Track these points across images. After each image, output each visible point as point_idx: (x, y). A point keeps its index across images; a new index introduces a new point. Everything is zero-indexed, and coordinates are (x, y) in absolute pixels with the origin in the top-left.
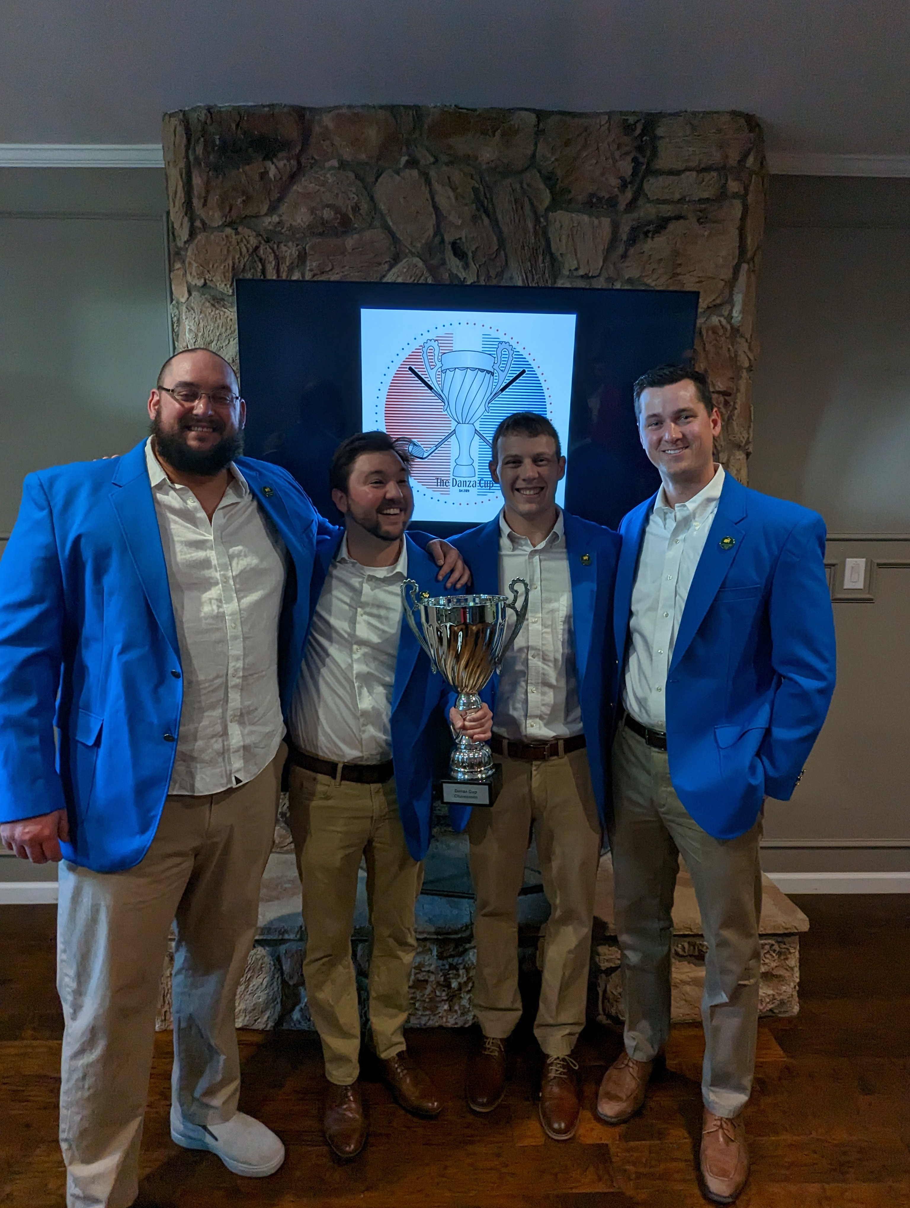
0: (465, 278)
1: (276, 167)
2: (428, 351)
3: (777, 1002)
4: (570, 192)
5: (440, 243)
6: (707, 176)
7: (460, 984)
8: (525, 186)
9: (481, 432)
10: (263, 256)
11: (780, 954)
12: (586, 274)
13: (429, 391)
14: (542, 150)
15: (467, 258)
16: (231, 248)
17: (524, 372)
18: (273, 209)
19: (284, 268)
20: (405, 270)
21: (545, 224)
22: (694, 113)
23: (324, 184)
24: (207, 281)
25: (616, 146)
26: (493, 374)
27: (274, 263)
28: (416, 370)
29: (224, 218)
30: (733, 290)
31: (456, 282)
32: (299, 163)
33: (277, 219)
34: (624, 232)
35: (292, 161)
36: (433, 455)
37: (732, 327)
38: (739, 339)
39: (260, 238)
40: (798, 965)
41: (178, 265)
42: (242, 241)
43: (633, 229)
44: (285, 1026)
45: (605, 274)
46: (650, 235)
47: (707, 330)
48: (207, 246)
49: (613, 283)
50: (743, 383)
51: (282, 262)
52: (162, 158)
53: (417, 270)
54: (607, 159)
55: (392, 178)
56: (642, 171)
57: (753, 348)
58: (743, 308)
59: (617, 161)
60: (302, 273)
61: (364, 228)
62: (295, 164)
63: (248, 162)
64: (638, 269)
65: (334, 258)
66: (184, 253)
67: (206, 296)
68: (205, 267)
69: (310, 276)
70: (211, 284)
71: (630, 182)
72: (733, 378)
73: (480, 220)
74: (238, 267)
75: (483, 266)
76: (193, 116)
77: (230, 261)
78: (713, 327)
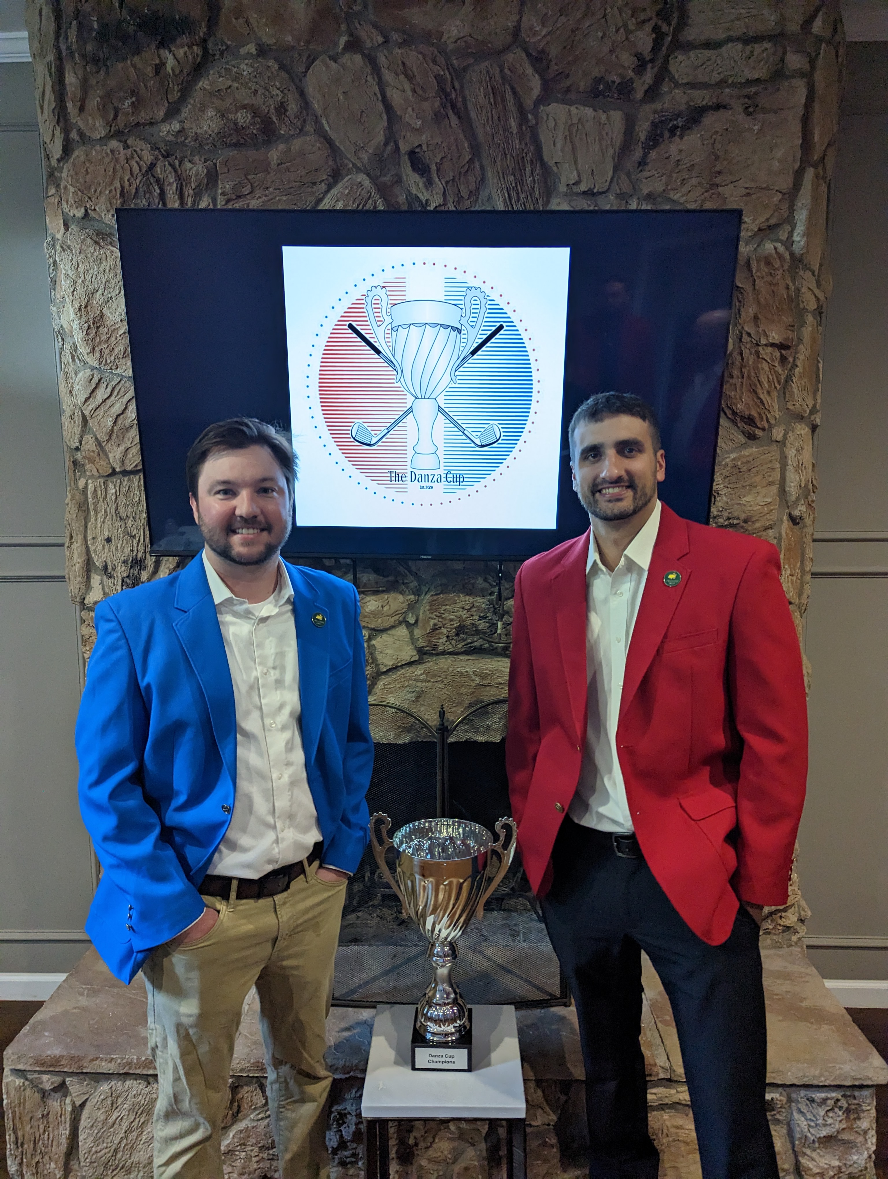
0: (427, 200)
1: (174, 55)
4: (568, 77)
5: (394, 153)
6: (758, 48)
8: (507, 71)
9: (446, 410)
10: (161, 176)
11: (848, 1111)
12: (590, 189)
13: (377, 356)
14: (530, 20)
15: (430, 172)
16: (118, 166)
18: (173, 112)
19: (189, 192)
20: (347, 191)
21: (534, 122)
23: (237, 78)
24: (89, 211)
25: (630, 12)
27: (175, 184)
28: (358, 328)
29: (108, 128)
30: (794, 205)
31: (417, 207)
32: (205, 49)
33: (179, 127)
34: (643, 130)
35: (195, 48)
36: (384, 440)
37: (792, 255)
38: (801, 273)
39: (157, 152)
41: (52, 191)
42: (132, 157)
43: (655, 125)
46: (678, 132)
47: (758, 261)
48: (87, 165)
49: (627, 202)
50: (807, 332)
51: (186, 184)
52: (28, 50)
53: (363, 192)
54: (617, 31)
55: (327, 67)
56: (666, 45)
57: (823, 283)
58: (808, 229)
59: (632, 32)
60: (212, 198)
61: (293, 135)
62: (199, 52)
63: (137, 51)
64: (661, 180)
65: (253, 176)
66: (59, 175)
67: (87, 230)
68: (85, 192)
69: (223, 203)
70: (94, 216)
71: (652, 61)
72: (793, 324)
73: (446, 119)
74: (129, 191)
75: (450, 184)
77: (117, 184)
78: (766, 257)
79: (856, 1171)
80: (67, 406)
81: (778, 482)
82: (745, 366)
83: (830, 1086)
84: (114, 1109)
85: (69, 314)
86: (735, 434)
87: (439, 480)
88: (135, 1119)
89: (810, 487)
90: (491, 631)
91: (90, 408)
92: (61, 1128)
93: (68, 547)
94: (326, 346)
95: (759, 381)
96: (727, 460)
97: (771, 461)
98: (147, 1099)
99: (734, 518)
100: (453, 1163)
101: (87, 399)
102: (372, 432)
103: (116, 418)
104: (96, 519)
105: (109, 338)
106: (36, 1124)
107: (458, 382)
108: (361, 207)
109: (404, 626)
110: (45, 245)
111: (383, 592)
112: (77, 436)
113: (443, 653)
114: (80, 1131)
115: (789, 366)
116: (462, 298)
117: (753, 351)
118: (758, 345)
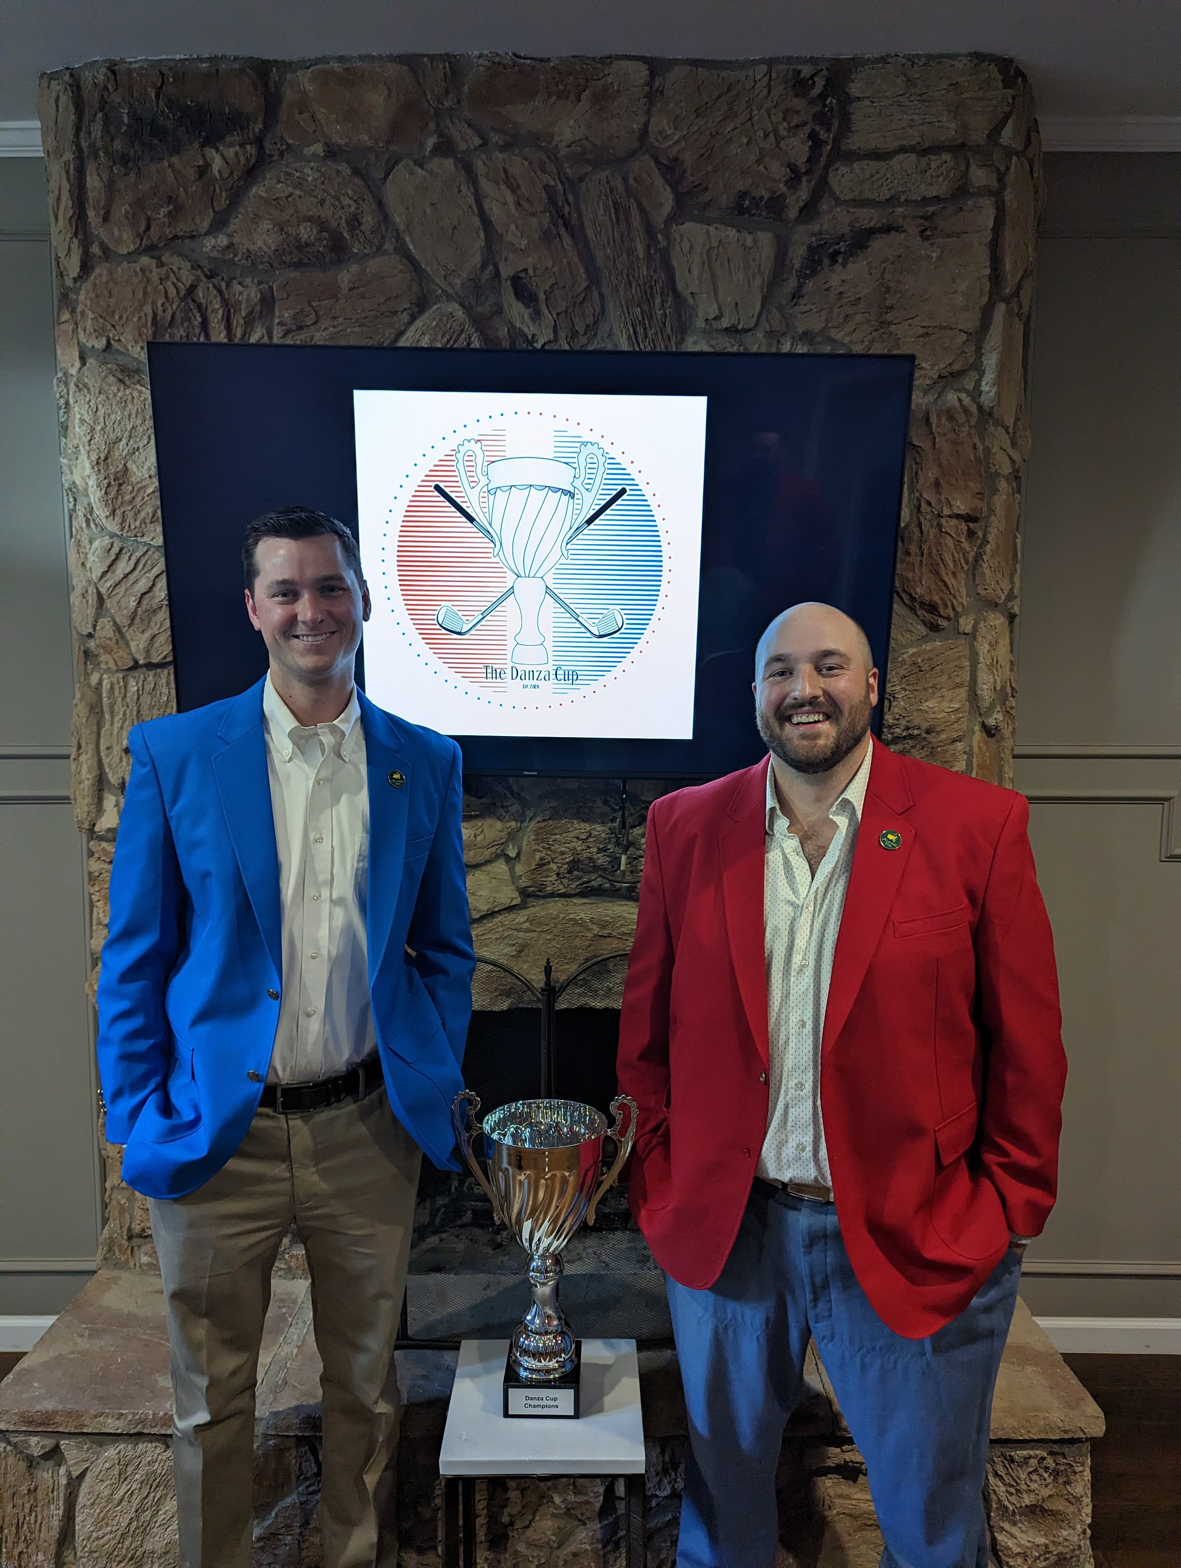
0: (533, 336)
1: (223, 156)
2: (466, 458)
4: (706, 190)
5: (493, 278)
6: (935, 161)
8: (631, 182)
10: (203, 301)
11: (1056, 1474)
12: (733, 325)
13: (469, 524)
14: (660, 123)
15: (537, 301)
16: (149, 289)
17: (623, 491)
18: (219, 223)
19: (238, 321)
20: (434, 323)
21: (665, 244)
22: (912, 59)
23: (300, 184)
24: (112, 342)
25: (781, 114)
26: (572, 495)
27: (221, 312)
28: (447, 490)
29: (139, 242)
30: (982, 348)
31: (519, 343)
32: (261, 148)
33: (226, 242)
34: (797, 254)
35: (248, 147)
36: (478, 627)
37: (980, 408)
39: (199, 272)
40: (1089, 1493)
41: (66, 316)
42: (168, 277)
43: (811, 249)
45: (766, 326)
46: (840, 259)
47: (939, 415)
49: (779, 341)
50: (999, 501)
51: (235, 311)
52: (40, 143)
53: (455, 324)
54: (766, 136)
55: (411, 173)
56: (825, 153)
57: (1020, 441)
58: (999, 376)
59: (783, 139)
60: (267, 328)
61: (368, 255)
62: (253, 152)
63: (177, 151)
64: (820, 316)
65: (318, 303)
66: (75, 297)
67: (109, 366)
68: (108, 319)
69: (281, 335)
70: (118, 347)
71: (806, 173)
72: (981, 491)
73: (558, 239)
74: (163, 318)
75: (563, 316)
76: (87, 75)
77: (148, 309)
78: (948, 411)
79: (1067, 1550)
80: (78, 581)
81: (967, 684)
82: (925, 541)
83: (1033, 1441)
84: (122, 1480)
85: (84, 468)
86: (914, 624)
87: (547, 678)
88: (149, 1494)
89: (1009, 690)
90: (613, 867)
91: (108, 584)
92: (52, 1507)
93: (75, 759)
94: (407, 511)
95: (942, 559)
96: (905, 656)
97: (959, 658)
98: (165, 1468)
99: (914, 728)
100: (558, 1547)
101: (104, 574)
102: (463, 618)
103: (141, 598)
104: (112, 724)
105: (134, 498)
106: (20, 1502)
107: (571, 557)
108: (452, 342)
109: (502, 860)
110: (55, 381)
111: (476, 817)
112: (91, 620)
113: (552, 895)
114: (77, 1510)
115: (979, 541)
116: (576, 455)
117: (935, 524)
118: (939, 516)
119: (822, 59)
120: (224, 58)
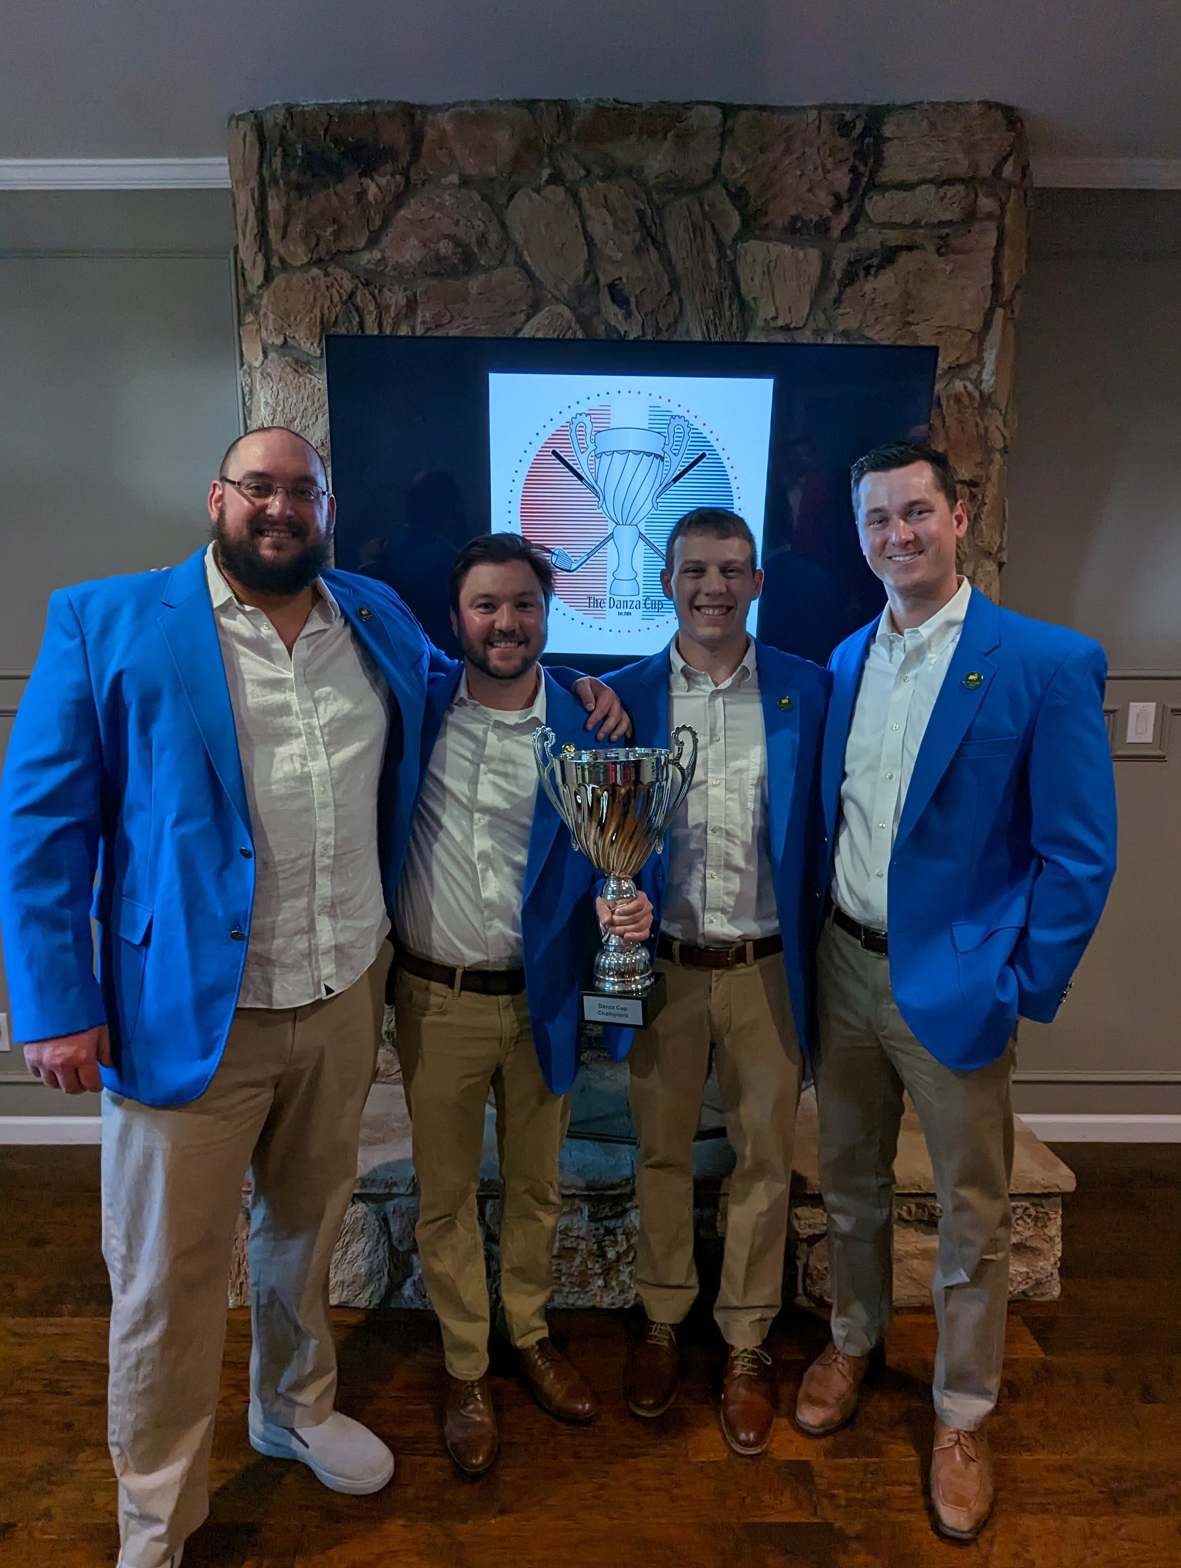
0: (626, 332)
1: (377, 184)
2: (578, 429)
3: (1032, 1283)
4: (767, 213)
5: (594, 285)
6: (951, 191)
7: (617, 1252)
8: (707, 208)
9: (647, 536)
10: (360, 305)
11: (1036, 1219)
12: (787, 325)
13: (579, 482)
14: (730, 157)
15: (629, 305)
16: (318, 295)
17: (704, 455)
18: (373, 241)
19: (388, 321)
20: (548, 321)
21: (732, 257)
22: (934, 105)
23: (440, 207)
24: (288, 339)
25: (828, 151)
26: (662, 459)
27: (375, 313)
28: (562, 454)
29: (310, 255)
30: (983, 345)
31: (615, 337)
32: (408, 179)
33: (379, 256)
34: (838, 268)
35: (398, 177)
36: (584, 566)
37: (981, 394)
38: (989, 410)
39: (356, 281)
40: (1060, 1234)
41: (250, 318)
42: (332, 284)
43: (851, 264)
44: (393, 1304)
46: (873, 271)
47: (949, 398)
48: (288, 292)
49: (823, 336)
50: (995, 470)
51: (385, 313)
52: (229, 177)
53: (563, 321)
54: (816, 169)
55: (530, 198)
56: (863, 185)
57: (1010, 423)
58: (996, 368)
59: (829, 172)
60: (412, 326)
61: (493, 266)
62: (401, 181)
63: (340, 179)
64: (856, 318)
65: (453, 306)
66: (258, 302)
67: (287, 358)
68: (285, 320)
69: (423, 331)
70: (293, 344)
71: (847, 200)
72: (981, 462)
73: (646, 253)
74: (328, 319)
75: (649, 315)
76: (269, 118)
77: (317, 311)
78: (956, 395)
79: (1042, 1277)
83: (1019, 1195)
108: (561, 336)
110: (241, 372)
115: (978, 501)
119: (862, 105)
120: (378, 102)
